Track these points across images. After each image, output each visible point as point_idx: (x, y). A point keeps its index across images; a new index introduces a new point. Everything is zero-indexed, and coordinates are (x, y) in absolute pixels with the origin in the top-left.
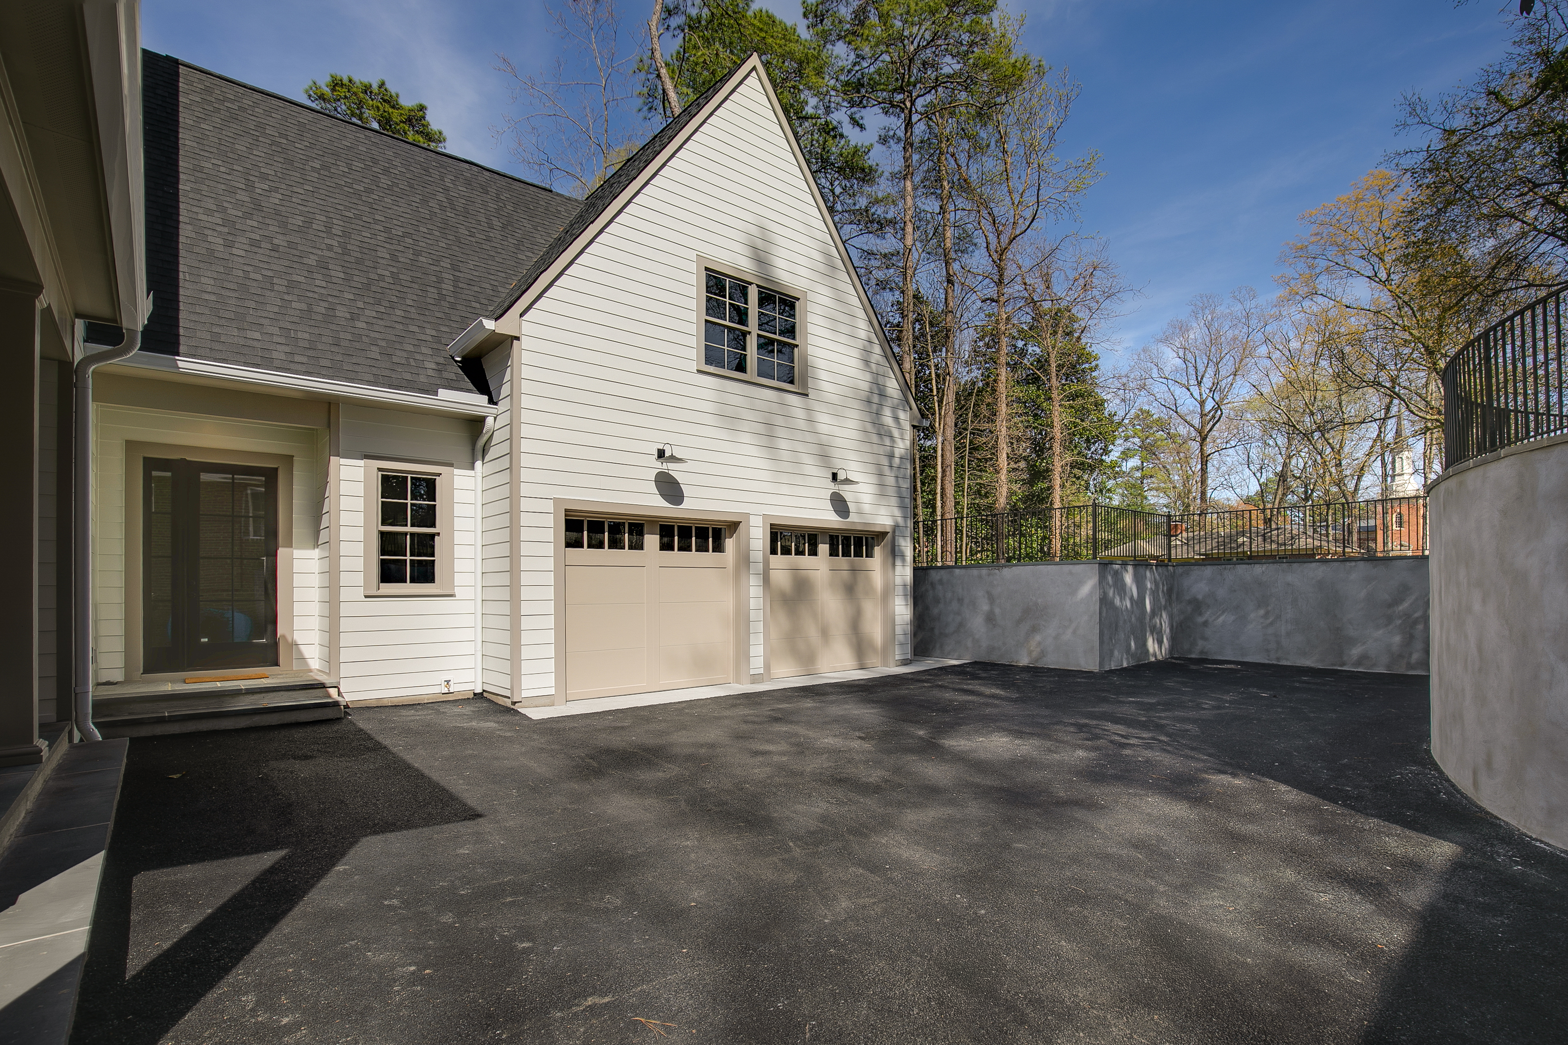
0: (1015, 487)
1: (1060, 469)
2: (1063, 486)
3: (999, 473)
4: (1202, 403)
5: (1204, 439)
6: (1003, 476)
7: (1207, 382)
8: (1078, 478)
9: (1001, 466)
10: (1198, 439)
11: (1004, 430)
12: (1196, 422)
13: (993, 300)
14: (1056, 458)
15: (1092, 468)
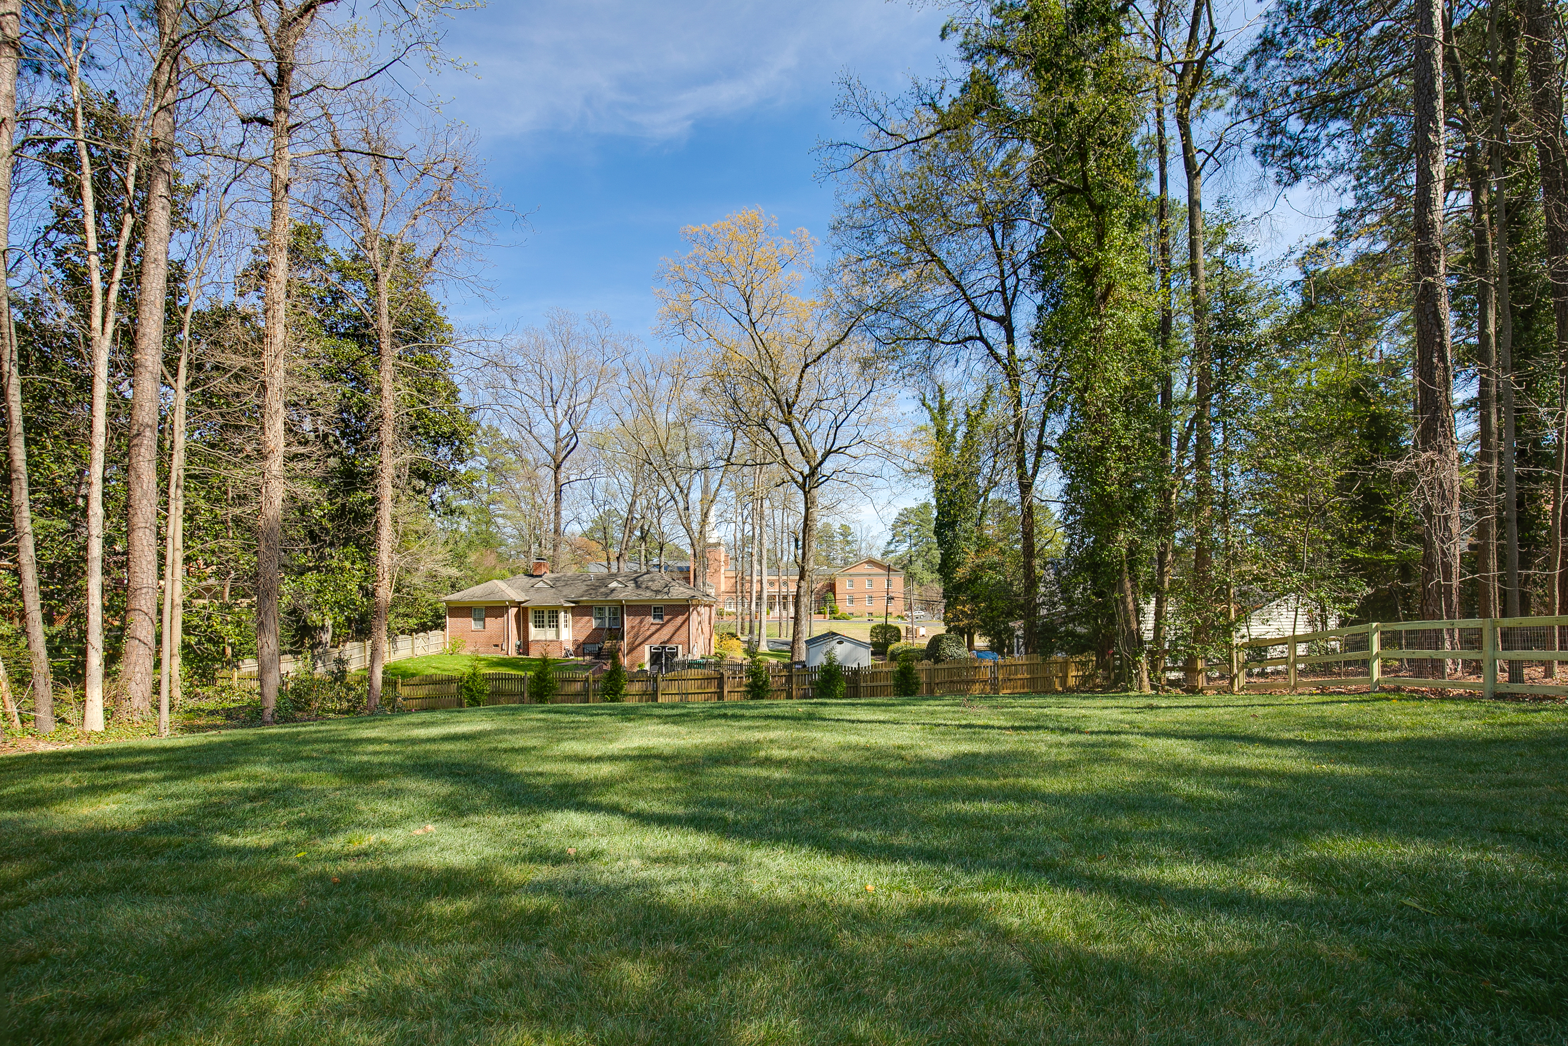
0: (307, 491)
1: (392, 471)
2: (396, 500)
3: (265, 458)
4: (557, 427)
5: (558, 467)
6: (276, 465)
7: (563, 405)
8: (420, 492)
9: (272, 445)
10: (553, 465)
11: (280, 374)
12: (551, 446)
13: (263, 121)
14: (386, 452)
15: (441, 481)
